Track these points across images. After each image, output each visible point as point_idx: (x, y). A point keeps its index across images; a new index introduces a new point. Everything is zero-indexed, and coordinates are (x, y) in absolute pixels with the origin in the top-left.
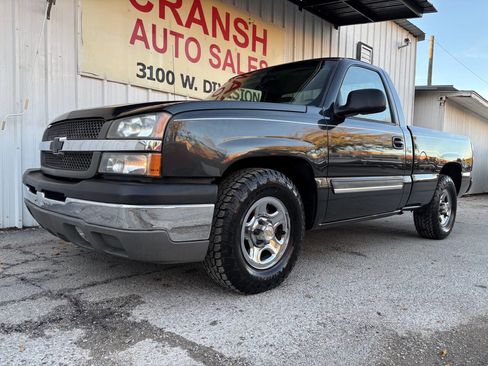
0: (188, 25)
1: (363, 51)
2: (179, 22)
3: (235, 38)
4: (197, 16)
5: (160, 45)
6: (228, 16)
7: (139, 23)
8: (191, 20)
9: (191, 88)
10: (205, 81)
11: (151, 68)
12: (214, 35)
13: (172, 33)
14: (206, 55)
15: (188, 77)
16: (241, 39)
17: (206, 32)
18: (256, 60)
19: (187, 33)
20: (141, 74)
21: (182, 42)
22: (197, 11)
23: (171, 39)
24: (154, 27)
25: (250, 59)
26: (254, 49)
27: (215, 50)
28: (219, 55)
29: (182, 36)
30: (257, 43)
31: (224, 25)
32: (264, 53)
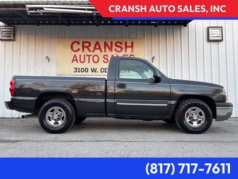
0: (93, 51)
2: (90, 51)
3: (116, 49)
4: (97, 47)
5: (82, 60)
6: (112, 43)
7: (75, 56)
8: (95, 48)
9: (95, 72)
10: (101, 69)
11: (79, 69)
12: (105, 51)
13: (87, 55)
14: (101, 59)
15: (94, 69)
16: (119, 49)
17: (101, 51)
19: (93, 54)
21: (91, 58)
22: (97, 45)
23: (87, 58)
24: (80, 55)
26: (126, 51)
27: (106, 57)
28: (108, 58)
29: (91, 55)
30: (128, 48)
31: (110, 46)
32: (132, 51)
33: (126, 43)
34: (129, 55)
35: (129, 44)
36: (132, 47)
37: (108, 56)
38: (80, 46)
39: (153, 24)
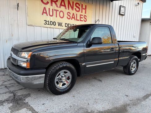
0: (60, 7)
1: (121, 8)
2: (57, 6)
3: (75, 9)
4: (63, 4)
5: (51, 14)
7: (45, 8)
8: (61, 5)
9: (61, 26)
10: (66, 24)
12: (69, 9)
13: (55, 10)
14: (66, 15)
15: (60, 23)
16: (78, 9)
18: (82, 15)
19: (60, 9)
20: (45, 23)
21: (58, 13)
22: (63, 2)
23: (55, 12)
24: (49, 9)
25: (81, 15)
26: (82, 12)
27: (69, 14)
29: (58, 11)
31: (72, 6)
32: (85, 13)
33: (82, 5)
34: (83, 16)
35: (84, 7)
36: (86, 9)
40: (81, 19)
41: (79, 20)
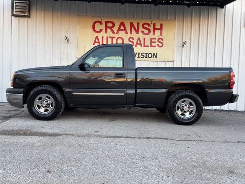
0: (118, 33)
2: (113, 32)
3: (142, 32)
4: (122, 28)
6: (138, 24)
7: (97, 37)
8: (119, 29)
12: (131, 33)
13: (110, 37)
14: (126, 42)
16: (146, 31)
17: (126, 33)
18: (155, 39)
19: (117, 36)
21: (115, 40)
22: (122, 26)
24: (103, 37)
25: (151, 39)
26: (154, 34)
27: (131, 40)
28: (133, 41)
29: (115, 37)
30: (156, 31)
31: (136, 28)
32: (161, 34)
33: (154, 25)
34: (157, 39)
35: (158, 26)
36: (161, 29)
37: (133, 39)
38: (103, 27)
39: (186, 4)
40: (153, 44)
41: (148, 46)
